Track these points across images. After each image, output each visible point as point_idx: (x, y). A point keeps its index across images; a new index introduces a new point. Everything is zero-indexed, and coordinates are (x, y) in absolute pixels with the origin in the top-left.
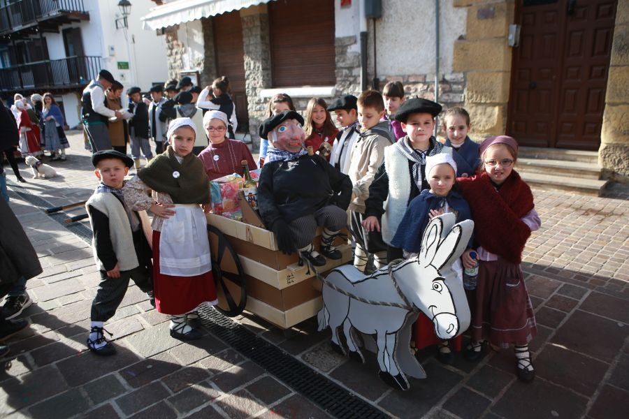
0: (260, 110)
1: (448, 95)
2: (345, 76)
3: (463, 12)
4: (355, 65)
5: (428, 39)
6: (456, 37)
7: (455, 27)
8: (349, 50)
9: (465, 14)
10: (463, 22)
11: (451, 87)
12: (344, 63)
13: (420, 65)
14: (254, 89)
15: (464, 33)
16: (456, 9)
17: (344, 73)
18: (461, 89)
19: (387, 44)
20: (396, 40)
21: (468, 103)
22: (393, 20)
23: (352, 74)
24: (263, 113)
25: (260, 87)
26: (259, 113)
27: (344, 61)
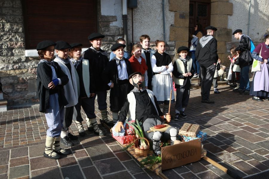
0: (19, 68)
1: (168, 52)
2: (109, 41)
3: (173, 14)
4: (116, 34)
5: (158, 24)
6: (170, 25)
7: (170, 20)
8: (111, 25)
9: (174, 15)
10: (173, 18)
11: (169, 48)
12: (109, 33)
13: (154, 37)
14: (10, 49)
15: (173, 23)
16: (170, 12)
17: (109, 39)
18: (173, 49)
19: (137, 24)
20: (141, 22)
21: (177, 55)
22: (140, 11)
23: (114, 40)
24: (24, 71)
25: (20, 47)
26: (18, 72)
27: (108, 31)
